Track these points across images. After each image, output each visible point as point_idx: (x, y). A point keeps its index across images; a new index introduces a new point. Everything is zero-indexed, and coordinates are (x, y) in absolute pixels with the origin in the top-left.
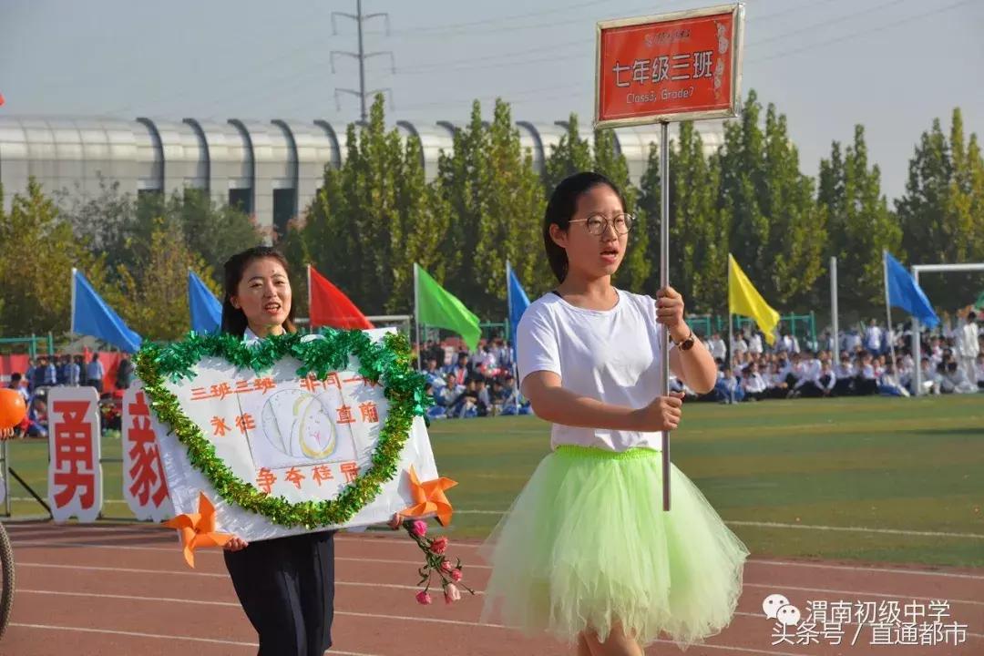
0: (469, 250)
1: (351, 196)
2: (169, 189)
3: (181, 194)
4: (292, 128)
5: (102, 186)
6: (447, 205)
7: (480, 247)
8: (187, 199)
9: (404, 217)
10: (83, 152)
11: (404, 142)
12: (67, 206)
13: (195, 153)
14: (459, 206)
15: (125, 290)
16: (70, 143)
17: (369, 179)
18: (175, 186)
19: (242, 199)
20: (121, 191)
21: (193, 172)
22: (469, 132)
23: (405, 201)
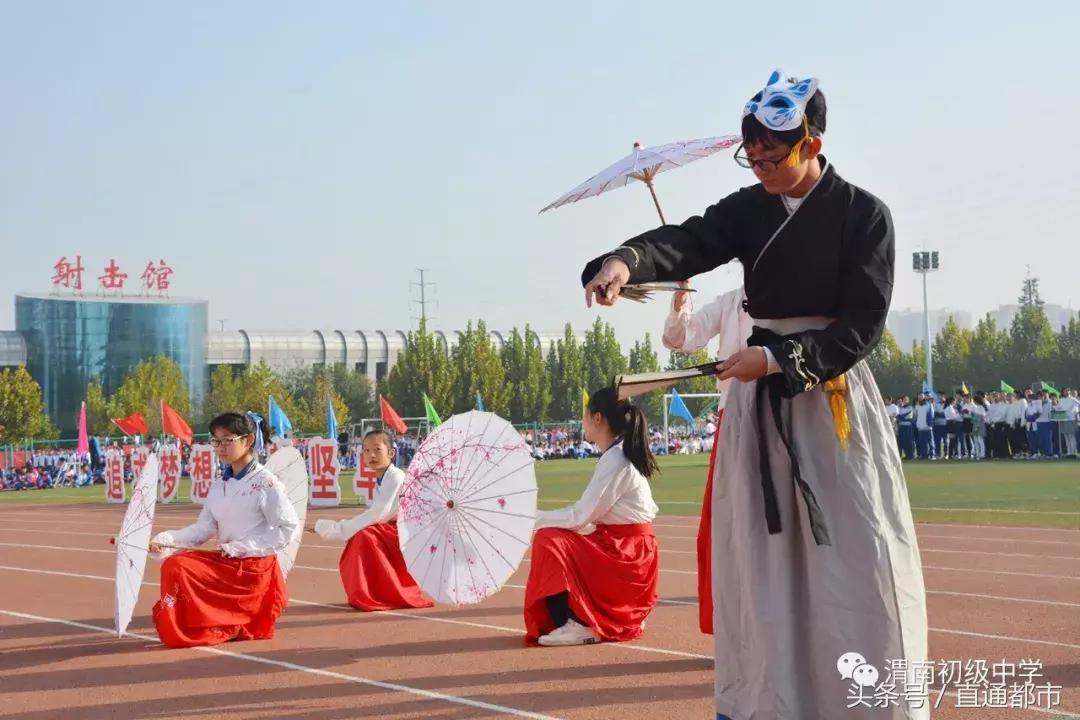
0: (466, 390)
1: (410, 365)
2: (327, 362)
3: (333, 365)
4: (386, 334)
5: (296, 362)
6: (455, 369)
7: (471, 389)
8: (336, 367)
9: (435, 373)
10: (288, 346)
11: (435, 340)
12: (280, 372)
13: (340, 346)
14: (461, 369)
15: (303, 409)
16: (282, 343)
17: (419, 356)
18: (330, 362)
19: (361, 367)
20: (305, 365)
21: (339, 355)
22: (466, 335)
23: (436, 367)
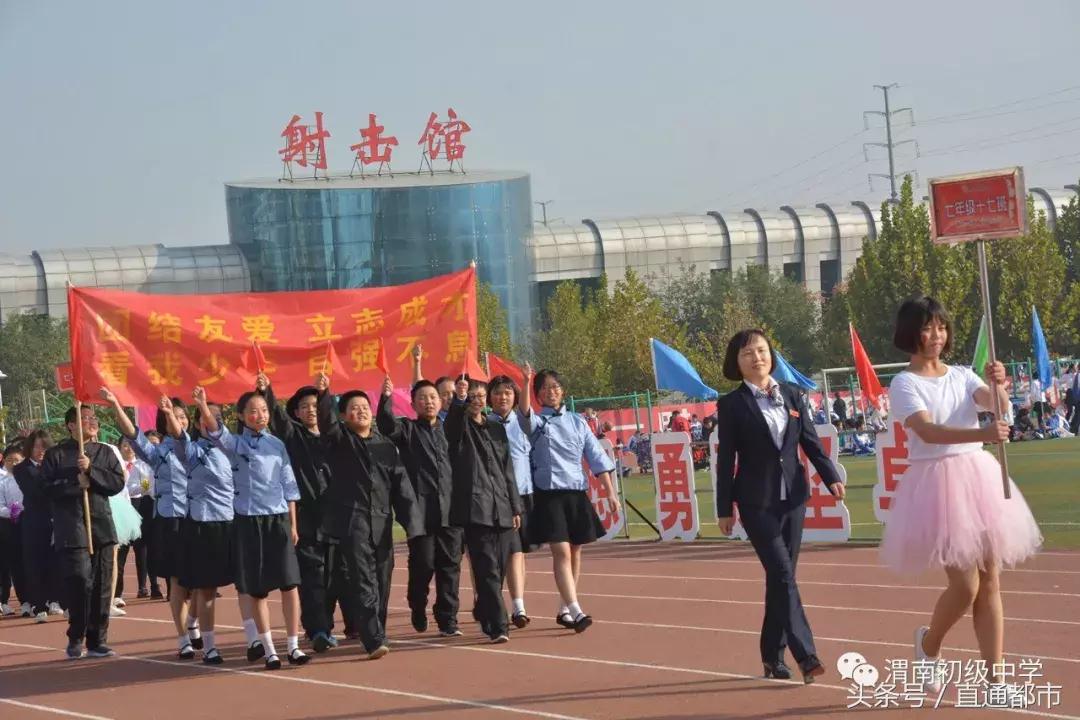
1: (886, 263)
2: (734, 268)
3: (745, 271)
4: (834, 210)
5: (683, 269)
8: (750, 273)
9: (933, 276)
10: (667, 243)
12: (656, 287)
13: (755, 237)
15: (704, 352)
16: (656, 236)
17: (901, 247)
18: (739, 265)
19: (795, 271)
20: (697, 272)
21: (754, 252)
23: (933, 263)
